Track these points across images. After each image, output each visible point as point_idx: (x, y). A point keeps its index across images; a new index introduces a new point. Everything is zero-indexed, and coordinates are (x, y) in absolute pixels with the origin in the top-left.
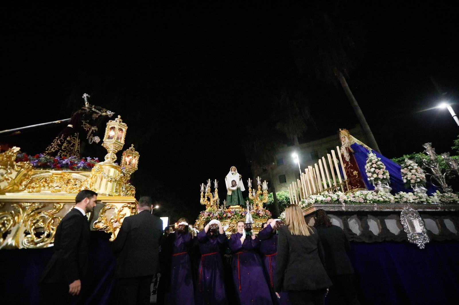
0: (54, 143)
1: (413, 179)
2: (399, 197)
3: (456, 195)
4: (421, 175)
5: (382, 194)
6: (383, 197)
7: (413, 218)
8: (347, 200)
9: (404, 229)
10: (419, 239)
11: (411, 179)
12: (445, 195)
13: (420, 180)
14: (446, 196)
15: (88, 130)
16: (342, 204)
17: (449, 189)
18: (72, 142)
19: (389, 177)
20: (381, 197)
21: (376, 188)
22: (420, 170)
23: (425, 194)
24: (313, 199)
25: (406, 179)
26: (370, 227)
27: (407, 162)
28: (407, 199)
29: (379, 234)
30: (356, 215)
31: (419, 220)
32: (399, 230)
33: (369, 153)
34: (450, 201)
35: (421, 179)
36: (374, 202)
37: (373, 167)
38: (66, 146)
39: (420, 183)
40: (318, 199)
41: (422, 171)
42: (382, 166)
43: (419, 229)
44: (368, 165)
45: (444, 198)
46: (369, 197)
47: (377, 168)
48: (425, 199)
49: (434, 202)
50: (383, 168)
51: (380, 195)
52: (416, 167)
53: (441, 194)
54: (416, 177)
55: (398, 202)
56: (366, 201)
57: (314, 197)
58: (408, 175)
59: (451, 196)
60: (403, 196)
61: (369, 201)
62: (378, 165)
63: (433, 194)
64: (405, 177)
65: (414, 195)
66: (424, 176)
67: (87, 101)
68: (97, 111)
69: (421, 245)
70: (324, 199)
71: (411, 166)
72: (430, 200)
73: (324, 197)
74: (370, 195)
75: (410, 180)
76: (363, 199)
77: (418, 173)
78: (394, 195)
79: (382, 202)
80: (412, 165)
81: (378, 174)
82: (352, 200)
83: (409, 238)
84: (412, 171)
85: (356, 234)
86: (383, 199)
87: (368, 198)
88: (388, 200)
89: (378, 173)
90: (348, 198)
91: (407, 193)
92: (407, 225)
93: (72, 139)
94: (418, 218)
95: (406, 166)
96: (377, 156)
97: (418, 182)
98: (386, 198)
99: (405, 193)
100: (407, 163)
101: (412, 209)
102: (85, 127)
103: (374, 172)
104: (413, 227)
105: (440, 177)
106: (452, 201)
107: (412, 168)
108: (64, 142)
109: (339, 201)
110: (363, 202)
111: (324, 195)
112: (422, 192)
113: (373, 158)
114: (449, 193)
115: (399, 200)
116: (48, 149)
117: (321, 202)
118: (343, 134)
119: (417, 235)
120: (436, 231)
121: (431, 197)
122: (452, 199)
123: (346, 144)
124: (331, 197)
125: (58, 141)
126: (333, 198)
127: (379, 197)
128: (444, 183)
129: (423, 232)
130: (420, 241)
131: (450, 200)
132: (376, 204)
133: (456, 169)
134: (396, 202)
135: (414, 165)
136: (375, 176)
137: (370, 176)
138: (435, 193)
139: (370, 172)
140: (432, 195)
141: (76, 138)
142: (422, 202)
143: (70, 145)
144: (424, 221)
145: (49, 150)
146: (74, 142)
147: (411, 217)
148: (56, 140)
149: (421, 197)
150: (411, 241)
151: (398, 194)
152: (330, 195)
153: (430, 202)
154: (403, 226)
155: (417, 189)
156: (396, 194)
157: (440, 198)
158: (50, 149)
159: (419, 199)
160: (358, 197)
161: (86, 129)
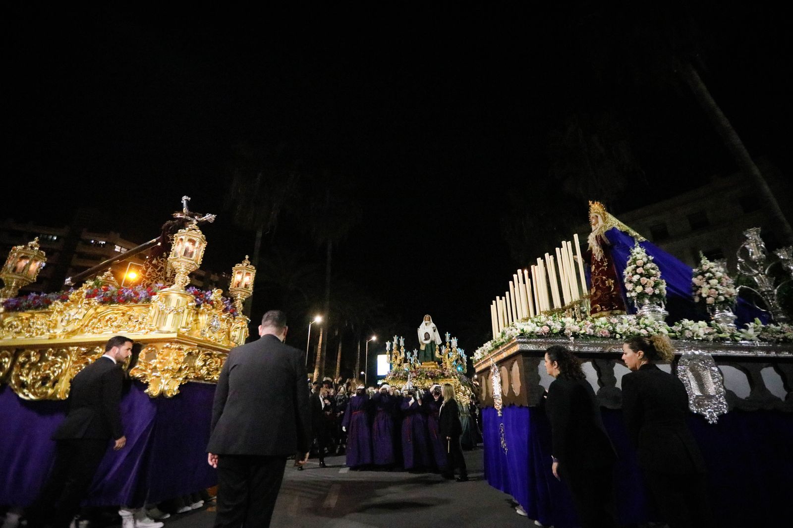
1: (712, 297)
2: (679, 329)
4: (728, 289)
5: (647, 322)
6: (649, 328)
8: (578, 331)
10: (708, 405)
11: (709, 296)
12: (770, 327)
13: (725, 298)
14: (772, 330)
16: (569, 339)
19: (666, 291)
20: (645, 328)
22: (726, 279)
23: (730, 324)
24: (517, 329)
27: (704, 264)
28: (693, 333)
31: (714, 372)
34: (779, 338)
35: (727, 296)
37: (636, 273)
38: (151, 272)
39: (726, 304)
40: (525, 330)
41: (732, 281)
42: (653, 272)
45: (767, 333)
46: (621, 328)
47: (645, 276)
48: (729, 335)
50: (655, 276)
51: (644, 324)
52: (720, 274)
53: (763, 326)
54: (717, 292)
57: (520, 326)
58: (703, 288)
59: (781, 329)
60: (687, 327)
62: (647, 270)
64: (698, 293)
65: (709, 325)
69: (712, 417)
70: (538, 329)
71: (711, 272)
73: (537, 326)
75: (706, 298)
76: (609, 331)
77: (721, 285)
80: (713, 270)
81: (646, 286)
82: (588, 333)
84: (711, 281)
87: (618, 330)
89: (646, 284)
92: (689, 381)
93: (160, 261)
95: (701, 271)
96: (646, 252)
97: (721, 303)
98: (653, 331)
99: (692, 322)
100: (704, 267)
101: (700, 351)
103: (638, 283)
105: (768, 293)
106: (782, 338)
107: (711, 275)
108: (149, 267)
109: (563, 334)
110: (609, 335)
111: (537, 322)
112: (725, 321)
113: (639, 256)
114: (780, 324)
115: (679, 334)
117: (530, 335)
118: (595, 211)
121: (743, 330)
122: (782, 335)
123: (598, 229)
124: (550, 327)
125: (144, 267)
126: (552, 328)
127: (641, 328)
129: (718, 393)
130: (709, 410)
131: (777, 336)
135: (717, 271)
136: (639, 289)
137: (631, 289)
138: (751, 324)
139: (631, 282)
141: (164, 259)
142: (723, 339)
143: (157, 270)
144: (721, 373)
146: (162, 266)
147: (699, 366)
149: (722, 330)
152: (548, 323)
153: (739, 338)
155: (716, 316)
156: (675, 323)
157: (759, 333)
159: (716, 334)
160: (601, 327)
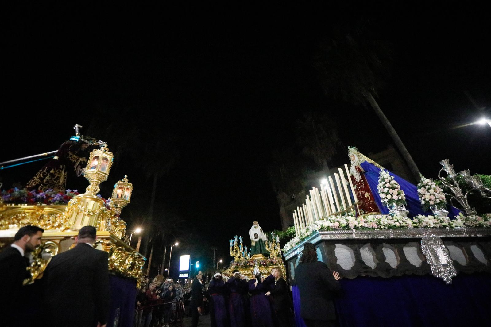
0: (36, 176)
1: (432, 200)
2: (418, 221)
3: (481, 217)
4: (441, 195)
5: (398, 218)
7: (435, 247)
8: (357, 225)
9: (426, 260)
10: (444, 271)
11: (430, 200)
12: (469, 218)
14: (471, 219)
15: (74, 161)
16: (352, 231)
17: (473, 212)
18: (56, 175)
19: (405, 198)
20: (398, 221)
21: (391, 212)
22: (438, 189)
23: (446, 217)
24: (318, 225)
25: (424, 200)
26: (387, 257)
27: (423, 180)
28: (427, 223)
29: (397, 267)
30: (369, 244)
31: (443, 249)
32: (421, 261)
33: (381, 172)
34: (476, 225)
35: (441, 199)
36: (389, 228)
37: (386, 187)
38: (49, 179)
39: (440, 205)
40: (324, 225)
41: (441, 190)
42: (396, 186)
43: (443, 259)
44: (381, 185)
45: (469, 222)
46: (383, 221)
47: (391, 188)
48: (448, 223)
49: (457, 227)
50: (397, 188)
51: (396, 219)
52: (434, 186)
53: (465, 217)
54: (435, 197)
55: (417, 227)
56: (380, 226)
57: (320, 223)
58: (426, 195)
59: (476, 219)
60: (422, 219)
61: (384, 226)
62: (392, 185)
63: (455, 217)
64: (423, 198)
65: (434, 218)
66: (443, 196)
67: (78, 132)
68: (87, 142)
69: (448, 279)
70: (331, 225)
71: (428, 185)
72: (452, 225)
73: (331, 222)
74: (385, 220)
75: (428, 201)
76: (377, 224)
77: (436, 193)
78: (412, 219)
79: (398, 227)
80: (430, 184)
81: (392, 195)
82: (364, 226)
83: (433, 271)
84: (430, 191)
85: (371, 268)
86: (400, 223)
87: (382, 223)
88: (406, 225)
89: (393, 193)
90: (359, 224)
91: (427, 216)
92: (430, 255)
93: (57, 172)
94: (441, 246)
95: (423, 185)
97: (438, 204)
98: (403, 223)
99: (424, 216)
100: (424, 182)
101: (433, 235)
102: (72, 158)
103: (388, 193)
104: (437, 258)
105: (461, 198)
106: (478, 224)
107: (429, 187)
108: (47, 175)
109: (348, 227)
110: (377, 227)
111: (331, 220)
112: (443, 215)
113: (385, 177)
114: (474, 216)
115: (418, 224)
116: (29, 183)
117: (328, 229)
118: (352, 152)
119: (442, 267)
120: (463, 261)
121: (454, 220)
122: (478, 223)
123: (356, 163)
124: (339, 222)
125: (41, 175)
126: (341, 223)
127: (395, 222)
128: (466, 204)
129: (448, 262)
130: (445, 275)
131: (475, 223)
132: (391, 230)
133: (479, 187)
134: (414, 227)
135: (432, 184)
136: (389, 197)
137: (384, 197)
138: (457, 216)
139: (383, 193)
140: (455, 219)
141: (60, 171)
142: (444, 226)
143: (53, 179)
144: (447, 249)
145: (30, 185)
146: (58, 175)
147: (433, 245)
148: (39, 173)
149: (442, 220)
150: (435, 274)
151: (417, 217)
152: (338, 220)
153: (453, 226)
154: (424, 256)
155: (437, 212)
156: (414, 218)
157: (465, 221)
158: (31, 183)
159: (440, 223)
160: (371, 221)
161: (72, 161)
